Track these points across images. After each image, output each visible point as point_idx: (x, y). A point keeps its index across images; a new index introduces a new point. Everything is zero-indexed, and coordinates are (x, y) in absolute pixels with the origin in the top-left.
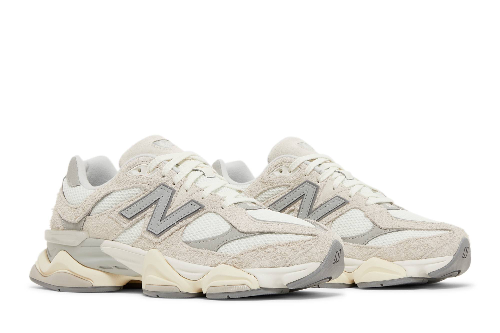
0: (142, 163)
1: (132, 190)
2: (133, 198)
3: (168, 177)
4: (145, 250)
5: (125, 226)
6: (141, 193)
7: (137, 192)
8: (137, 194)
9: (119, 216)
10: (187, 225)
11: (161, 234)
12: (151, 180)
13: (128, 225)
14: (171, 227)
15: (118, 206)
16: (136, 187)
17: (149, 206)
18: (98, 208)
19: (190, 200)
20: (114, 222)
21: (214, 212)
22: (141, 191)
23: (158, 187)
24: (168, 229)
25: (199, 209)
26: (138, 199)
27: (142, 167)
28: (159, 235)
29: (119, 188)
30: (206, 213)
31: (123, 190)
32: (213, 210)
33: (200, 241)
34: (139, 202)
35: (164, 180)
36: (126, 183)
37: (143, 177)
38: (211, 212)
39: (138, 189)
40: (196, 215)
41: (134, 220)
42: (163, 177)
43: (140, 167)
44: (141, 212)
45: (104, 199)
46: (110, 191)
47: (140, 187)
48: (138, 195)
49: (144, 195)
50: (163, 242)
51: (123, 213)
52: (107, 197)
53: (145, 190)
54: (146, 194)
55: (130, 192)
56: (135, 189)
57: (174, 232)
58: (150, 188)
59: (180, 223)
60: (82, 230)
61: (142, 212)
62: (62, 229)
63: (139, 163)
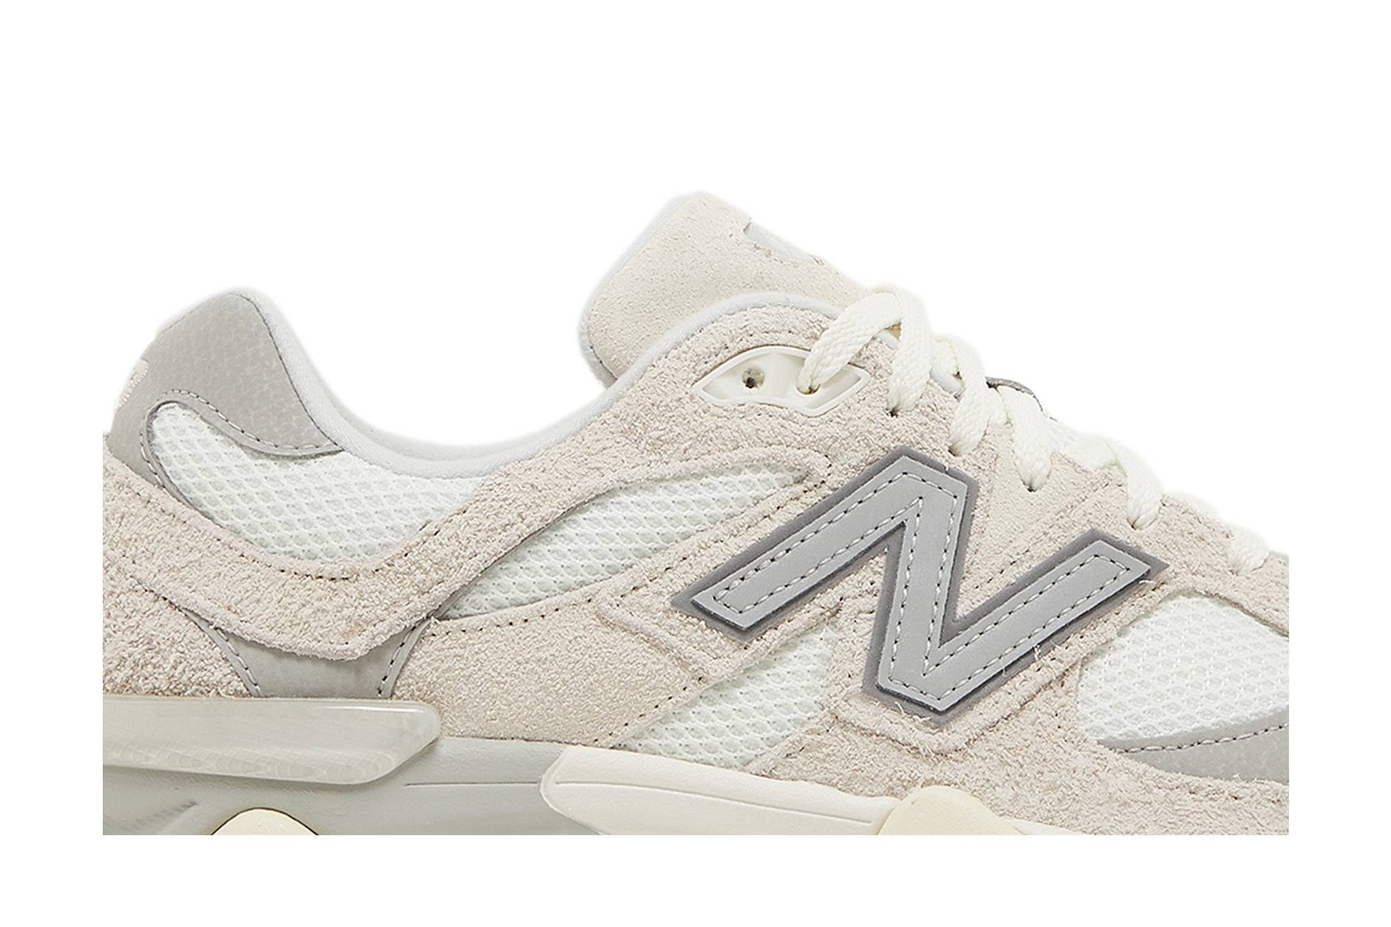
0: (768, 338)
1: (734, 479)
2: (738, 521)
3: (922, 412)
4: (856, 794)
5: (718, 669)
6: (785, 495)
7: (761, 491)
8: (757, 501)
9: (676, 619)
10: (1085, 661)
11: (962, 705)
12: (833, 429)
13: (735, 663)
14: (1013, 671)
15: (660, 561)
16: (754, 466)
17: (846, 566)
18: (524, 578)
19: (1076, 533)
20: (640, 648)
21: (1208, 595)
22: (776, 484)
23: (880, 467)
24: (999, 679)
25: (1143, 577)
26: (768, 528)
27: (769, 363)
28: (950, 715)
29: (657, 470)
30: (1171, 596)
31: (678, 478)
32: (1201, 583)
33: (1196, 741)
34: (785, 544)
35: (904, 431)
36: (699, 446)
37: (785, 413)
38: (1190, 593)
39: (766, 474)
40: (1127, 610)
41: (772, 636)
42: (893, 413)
43: (754, 358)
44: (806, 598)
45: (559, 527)
46: (595, 482)
47: (774, 469)
48: (766, 506)
49: (796, 509)
50: (980, 748)
51: (703, 599)
52: (579, 517)
53: (799, 481)
54: (813, 499)
55: (723, 492)
56: (748, 475)
57: (1033, 697)
58: (829, 471)
59: (1059, 651)
60: (393, 694)
61: (810, 596)
62: (237, 693)
63: (753, 341)
